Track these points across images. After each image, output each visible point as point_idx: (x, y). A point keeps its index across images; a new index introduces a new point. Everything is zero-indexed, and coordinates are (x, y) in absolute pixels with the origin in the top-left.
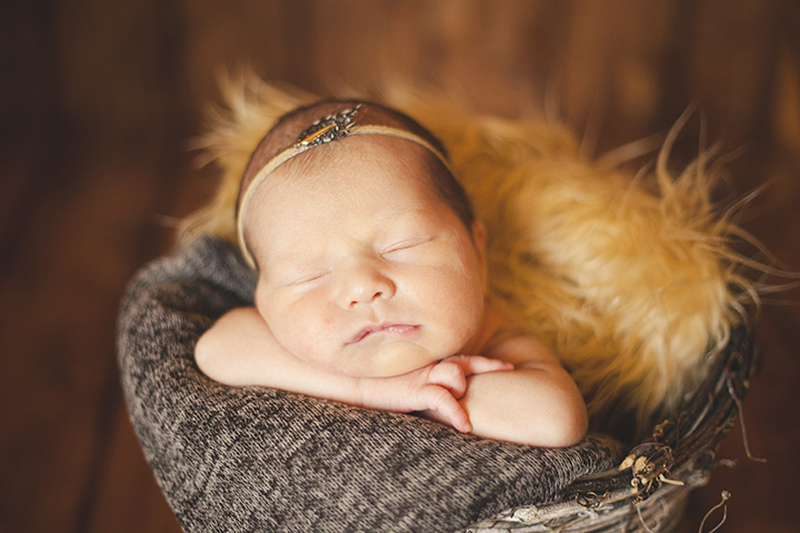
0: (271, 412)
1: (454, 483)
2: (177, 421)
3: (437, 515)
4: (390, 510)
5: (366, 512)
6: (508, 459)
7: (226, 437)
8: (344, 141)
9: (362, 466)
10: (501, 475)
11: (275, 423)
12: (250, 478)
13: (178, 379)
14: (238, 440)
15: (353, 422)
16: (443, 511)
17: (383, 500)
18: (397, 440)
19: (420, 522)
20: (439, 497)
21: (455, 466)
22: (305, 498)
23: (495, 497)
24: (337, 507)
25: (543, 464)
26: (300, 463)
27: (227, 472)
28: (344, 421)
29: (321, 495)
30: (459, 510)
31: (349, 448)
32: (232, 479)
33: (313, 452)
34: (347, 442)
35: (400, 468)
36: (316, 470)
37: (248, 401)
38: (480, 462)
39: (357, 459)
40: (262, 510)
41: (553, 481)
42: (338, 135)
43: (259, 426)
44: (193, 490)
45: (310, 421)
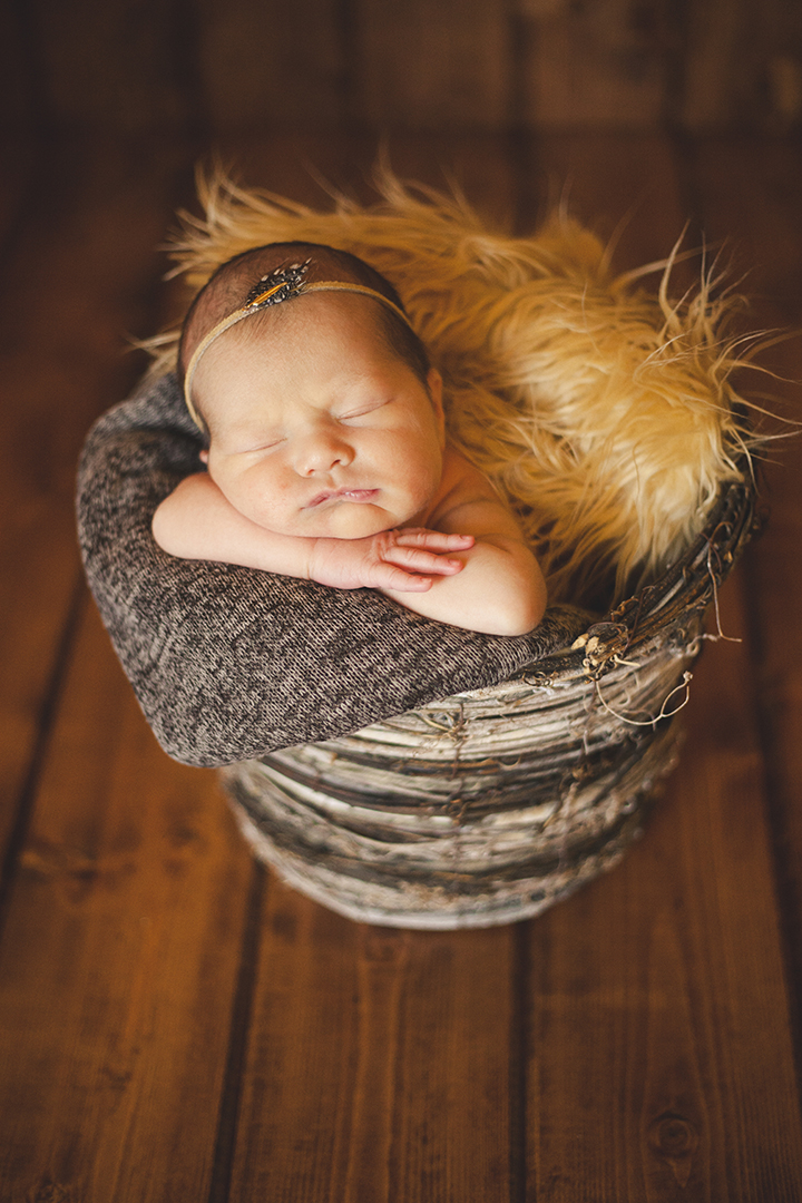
0: (220, 590)
1: (392, 673)
2: (132, 595)
3: (372, 703)
4: (329, 696)
5: (305, 696)
6: (448, 651)
7: (177, 614)
8: (296, 301)
9: (305, 651)
10: (439, 669)
11: (222, 603)
12: (198, 656)
13: (131, 553)
14: (187, 617)
15: (298, 606)
16: (378, 700)
17: (322, 685)
18: (341, 625)
19: (356, 709)
20: (376, 686)
21: (396, 656)
22: (249, 679)
23: (431, 690)
24: (279, 690)
25: (484, 657)
26: (244, 645)
27: (178, 648)
28: (289, 603)
29: (263, 677)
30: (394, 700)
31: (291, 633)
32: (182, 655)
33: (256, 634)
34: (290, 626)
35: (343, 653)
36: (259, 653)
37: (199, 576)
38: (420, 654)
39: (299, 643)
40: (209, 687)
41: (494, 671)
42: (289, 295)
43: (207, 606)
44: (147, 661)
45: (255, 603)
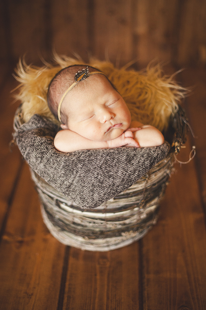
0: (90, 156)
1: (144, 161)
2: (62, 166)
3: (143, 170)
4: (132, 172)
5: (126, 174)
6: (154, 151)
7: (80, 166)
9: (121, 163)
10: (154, 156)
11: (93, 158)
12: (91, 174)
13: (56, 154)
14: (84, 165)
15: (113, 152)
16: (144, 168)
17: (129, 170)
18: (126, 154)
19: (139, 173)
20: (142, 165)
21: (143, 157)
22: (108, 175)
23: (154, 161)
24: (117, 175)
25: (161, 151)
26: (104, 167)
27: (82, 175)
28: (111, 153)
29: (112, 173)
30: (147, 167)
31: (115, 159)
32: (84, 176)
33: (106, 163)
35: (130, 161)
36: (109, 167)
37: (81, 155)
38: (148, 154)
39: (119, 161)
40: (96, 182)
41: (165, 154)
43: (88, 160)
45: (102, 155)
